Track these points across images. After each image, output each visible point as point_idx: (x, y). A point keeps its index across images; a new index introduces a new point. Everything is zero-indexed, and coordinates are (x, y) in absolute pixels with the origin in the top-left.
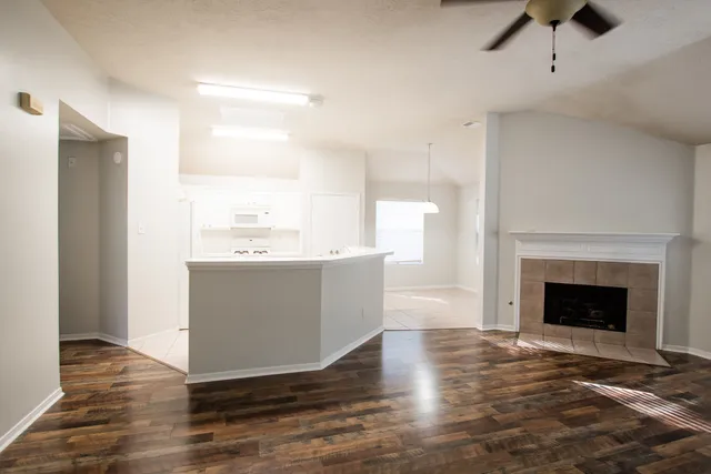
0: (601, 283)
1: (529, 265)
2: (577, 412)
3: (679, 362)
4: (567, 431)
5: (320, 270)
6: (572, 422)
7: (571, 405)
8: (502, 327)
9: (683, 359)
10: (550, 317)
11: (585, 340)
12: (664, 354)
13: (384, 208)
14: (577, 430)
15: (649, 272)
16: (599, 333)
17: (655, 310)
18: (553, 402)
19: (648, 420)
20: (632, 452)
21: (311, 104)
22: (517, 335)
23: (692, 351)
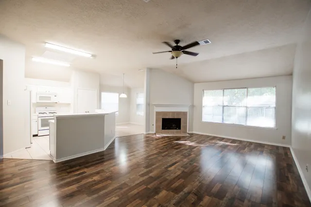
0: (175, 118)
1: (158, 113)
2: (177, 147)
3: (192, 135)
4: (177, 151)
5: (104, 117)
6: (177, 149)
7: (175, 146)
8: (151, 132)
9: (192, 134)
10: (163, 128)
11: (171, 133)
12: (189, 134)
13: (104, 94)
14: (178, 150)
15: (185, 114)
16: (175, 130)
17: (187, 123)
18: (171, 146)
19: (190, 146)
20: (189, 151)
21: (91, 58)
22: (155, 134)
23: (194, 132)
